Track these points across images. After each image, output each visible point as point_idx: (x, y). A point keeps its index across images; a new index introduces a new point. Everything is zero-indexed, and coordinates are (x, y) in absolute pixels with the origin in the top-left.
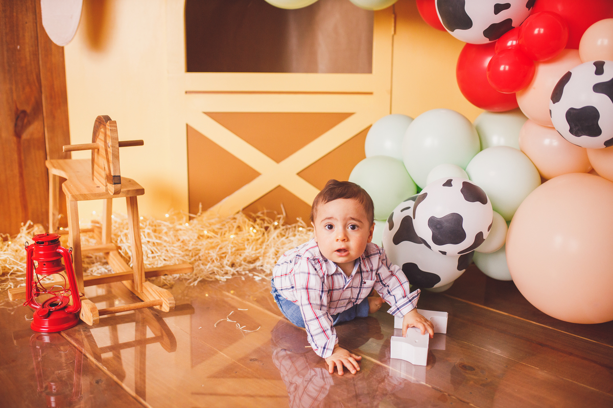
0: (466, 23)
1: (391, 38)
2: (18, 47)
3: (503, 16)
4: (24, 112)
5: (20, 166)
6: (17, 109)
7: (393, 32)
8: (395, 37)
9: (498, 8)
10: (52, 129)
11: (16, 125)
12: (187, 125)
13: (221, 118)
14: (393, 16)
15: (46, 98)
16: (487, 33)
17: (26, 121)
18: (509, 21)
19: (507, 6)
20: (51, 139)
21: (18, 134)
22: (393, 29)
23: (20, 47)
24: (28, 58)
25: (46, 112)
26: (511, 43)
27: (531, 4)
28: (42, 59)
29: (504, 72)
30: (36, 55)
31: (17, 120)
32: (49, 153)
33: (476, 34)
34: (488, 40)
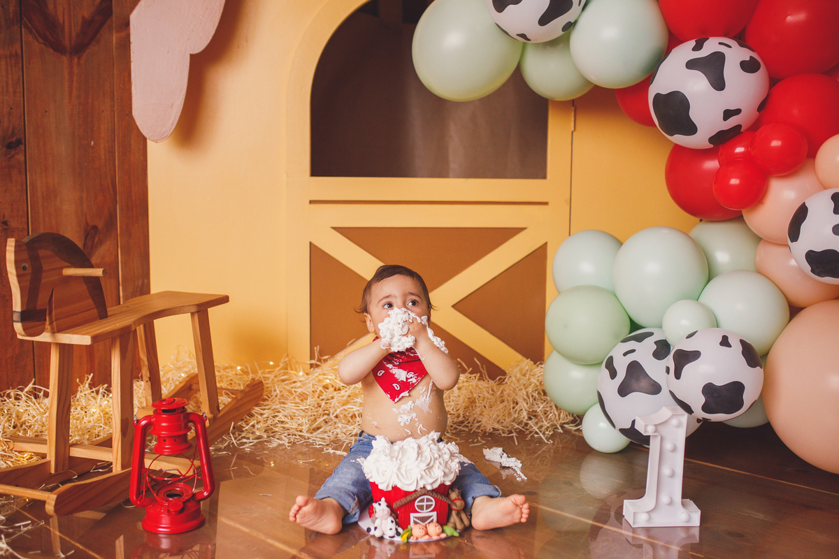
0: (691, 129)
1: (570, 136)
2: (92, 142)
3: (733, 121)
4: (95, 228)
6: (87, 223)
7: (572, 128)
8: (575, 134)
9: (728, 114)
10: (127, 251)
11: (85, 245)
12: (310, 243)
13: (352, 234)
15: (122, 210)
16: (711, 140)
17: (96, 240)
18: (739, 126)
19: (738, 112)
20: (124, 263)
22: (572, 124)
23: (94, 142)
24: (103, 157)
25: (121, 227)
26: (739, 150)
27: (762, 107)
28: (119, 158)
29: (734, 186)
30: (112, 152)
31: (86, 238)
32: (122, 282)
33: (699, 140)
34: (712, 146)
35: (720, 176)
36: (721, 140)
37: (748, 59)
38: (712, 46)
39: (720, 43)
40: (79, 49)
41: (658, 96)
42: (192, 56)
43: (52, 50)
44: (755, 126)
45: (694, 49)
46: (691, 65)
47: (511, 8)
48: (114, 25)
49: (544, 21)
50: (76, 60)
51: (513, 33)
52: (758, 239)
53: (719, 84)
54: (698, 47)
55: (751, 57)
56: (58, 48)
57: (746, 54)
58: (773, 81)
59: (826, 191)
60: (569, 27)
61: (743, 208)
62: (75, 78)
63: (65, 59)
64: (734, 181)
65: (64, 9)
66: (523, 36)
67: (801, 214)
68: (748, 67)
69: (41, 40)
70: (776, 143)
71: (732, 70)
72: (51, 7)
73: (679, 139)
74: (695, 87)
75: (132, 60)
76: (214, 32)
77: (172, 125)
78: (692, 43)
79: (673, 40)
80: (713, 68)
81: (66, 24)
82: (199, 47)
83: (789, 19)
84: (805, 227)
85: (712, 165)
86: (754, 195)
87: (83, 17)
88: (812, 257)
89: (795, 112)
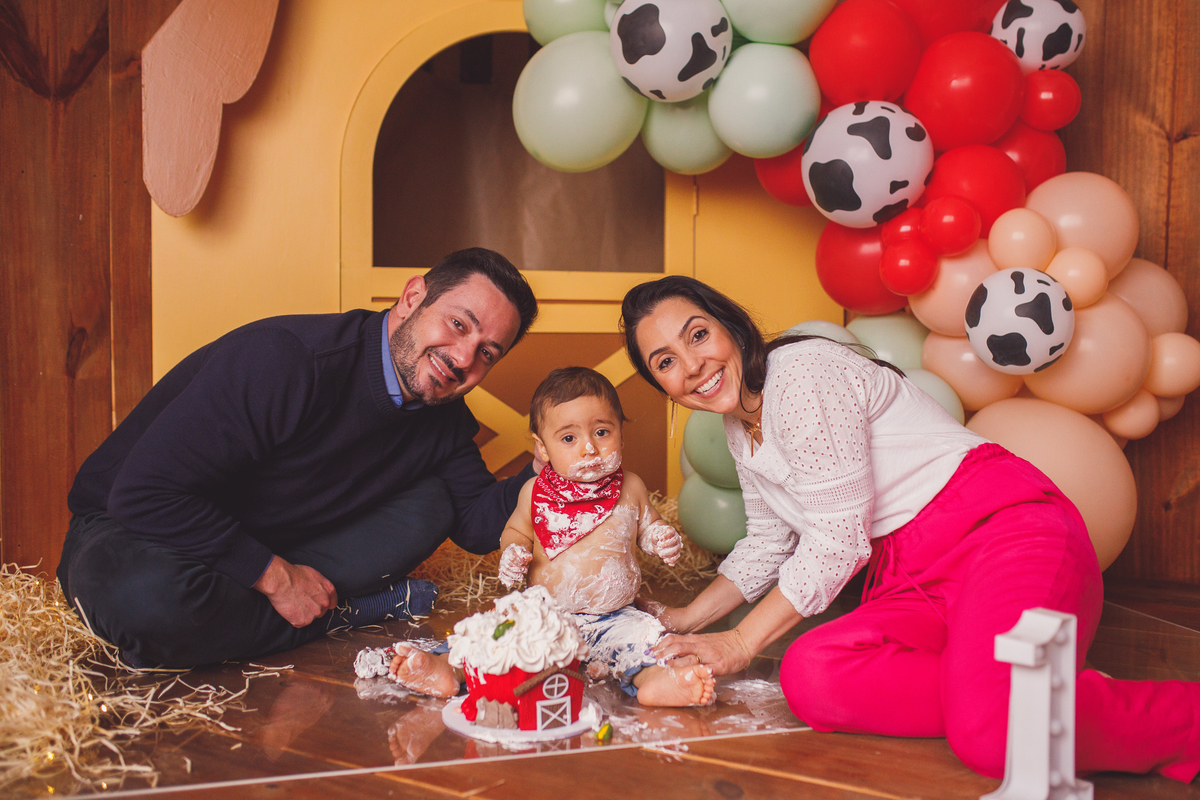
0: (854, 203)
1: (692, 219)
2: (81, 216)
3: (900, 194)
4: (82, 331)
5: (72, 430)
6: (72, 325)
7: (695, 212)
8: (698, 218)
9: (895, 186)
10: (123, 363)
11: (69, 354)
14: (695, 188)
15: (117, 308)
16: (877, 216)
17: (84, 347)
18: (905, 201)
19: (905, 184)
20: (120, 379)
21: (71, 371)
22: (695, 206)
23: (83, 217)
24: (94, 236)
25: (115, 332)
26: (905, 228)
27: (929, 180)
28: (114, 239)
29: (905, 267)
30: (105, 231)
31: (70, 345)
32: (116, 405)
33: (862, 217)
34: (875, 224)
35: (886, 259)
36: (888, 216)
37: (913, 126)
38: (874, 110)
39: (883, 108)
40: (66, 92)
41: (816, 167)
42: (226, 107)
43: (31, 91)
44: (922, 201)
45: (855, 113)
46: (853, 130)
47: (646, 59)
48: (110, 63)
49: (685, 75)
50: (62, 106)
51: (645, 89)
52: (925, 332)
53: (884, 152)
54: (859, 111)
55: (916, 124)
56: (40, 88)
57: (910, 121)
58: (938, 153)
59: (1002, 271)
60: (712, 83)
61: (911, 293)
62: (60, 130)
63: (48, 103)
64: (904, 263)
65: (48, 37)
66: (658, 93)
67: (980, 295)
68: (914, 134)
69: (18, 77)
70: (948, 219)
71: (897, 137)
72: (32, 33)
73: (840, 216)
74: (859, 154)
75: (143, 108)
76: (254, 77)
77: (198, 194)
78: (852, 107)
79: (827, 104)
80: (877, 134)
81: (51, 57)
82: (236, 95)
83: (955, 83)
84: (985, 309)
85: (871, 248)
86: (924, 280)
87: (72, 50)
88: (995, 343)
89: (965, 185)
